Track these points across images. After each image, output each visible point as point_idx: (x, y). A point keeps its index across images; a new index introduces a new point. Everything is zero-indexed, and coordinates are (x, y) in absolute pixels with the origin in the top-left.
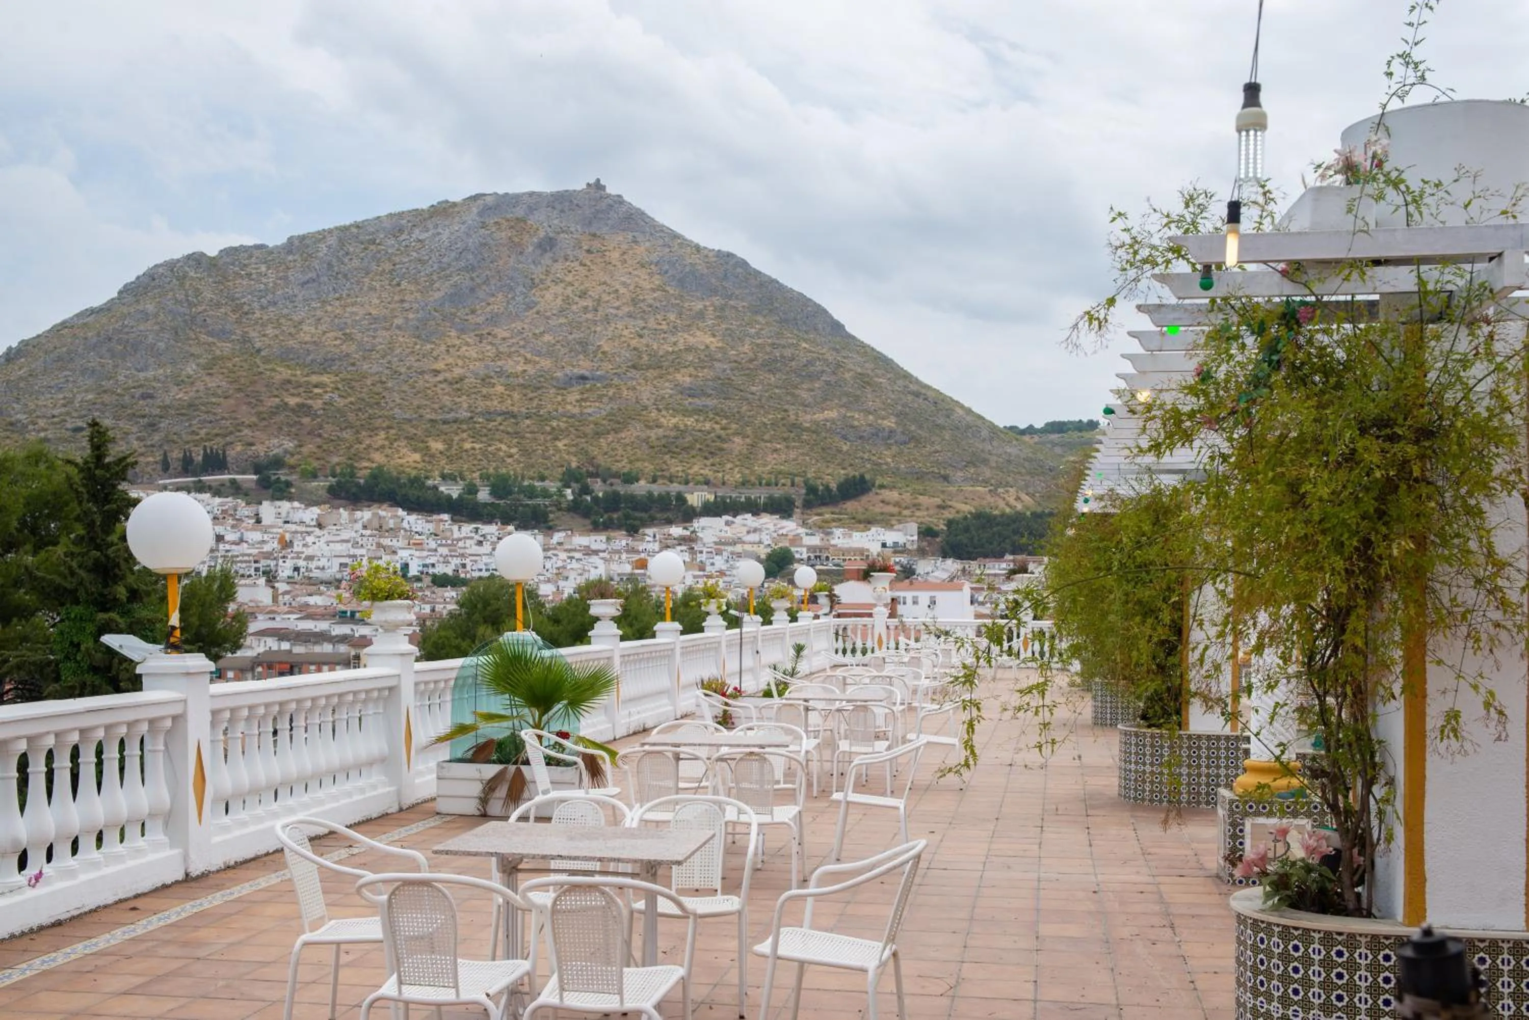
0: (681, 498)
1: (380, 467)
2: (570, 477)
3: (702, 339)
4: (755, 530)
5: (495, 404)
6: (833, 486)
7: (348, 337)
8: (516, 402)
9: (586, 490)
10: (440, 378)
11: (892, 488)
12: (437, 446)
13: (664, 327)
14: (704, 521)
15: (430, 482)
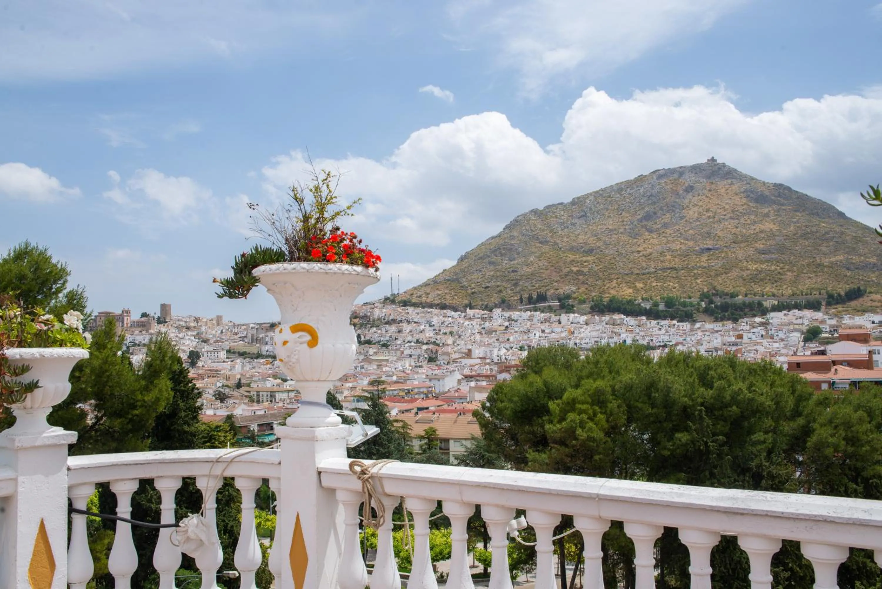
0: (760, 304)
1: (614, 297)
2: (704, 296)
3: (769, 226)
4: (800, 318)
5: (667, 265)
6: (843, 294)
7: (599, 239)
8: (677, 263)
9: (711, 302)
10: (641, 254)
11: (877, 293)
12: (640, 285)
13: (749, 222)
14: (773, 314)
15: (637, 302)
